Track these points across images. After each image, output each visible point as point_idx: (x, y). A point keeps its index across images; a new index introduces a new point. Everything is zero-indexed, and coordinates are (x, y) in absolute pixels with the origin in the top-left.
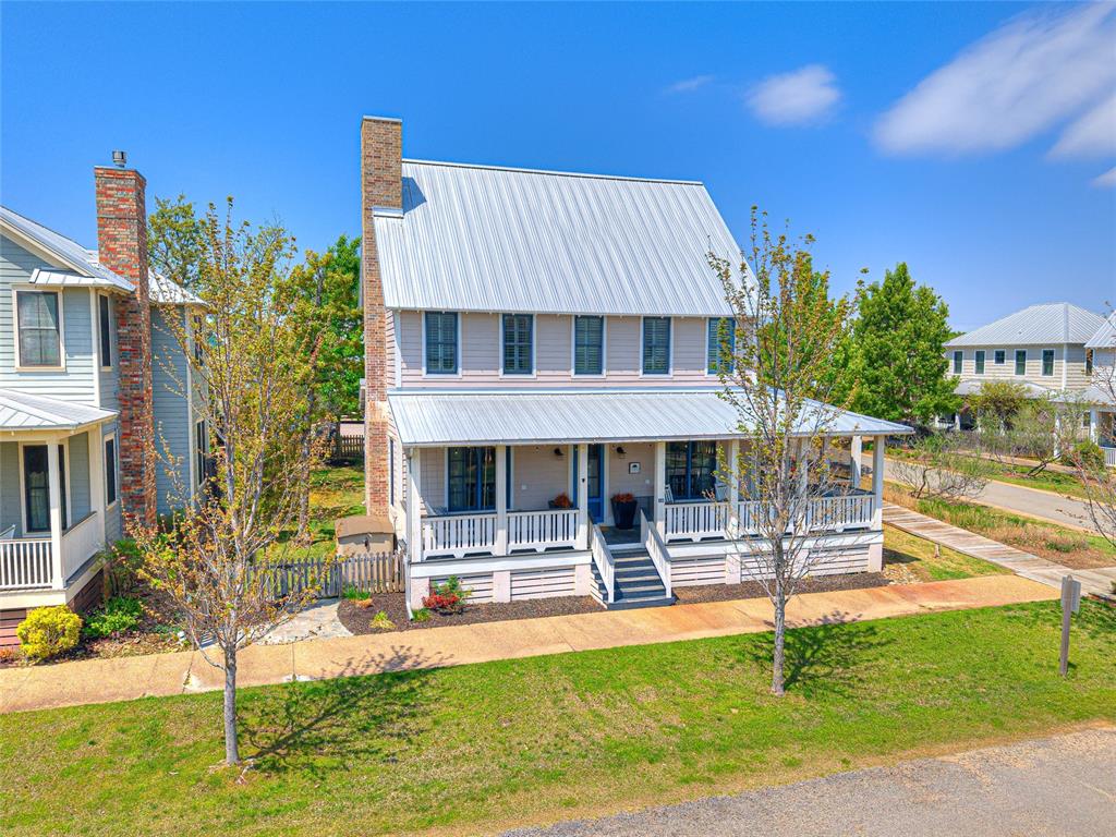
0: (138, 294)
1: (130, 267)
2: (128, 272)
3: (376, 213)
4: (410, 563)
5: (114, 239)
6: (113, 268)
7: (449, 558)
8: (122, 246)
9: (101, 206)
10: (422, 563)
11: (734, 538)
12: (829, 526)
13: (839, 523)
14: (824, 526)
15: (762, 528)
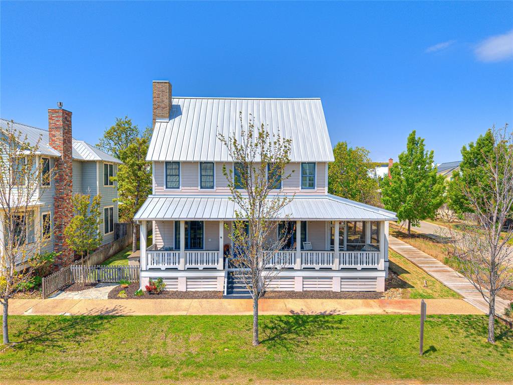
0: (62, 157)
1: (59, 147)
2: (59, 149)
3: (157, 121)
4: (141, 271)
5: (54, 136)
6: (54, 147)
7: (159, 270)
8: (57, 139)
9: (50, 123)
10: (146, 271)
11: (299, 269)
12: (353, 266)
13: (359, 265)
14: (350, 266)
15: (314, 265)
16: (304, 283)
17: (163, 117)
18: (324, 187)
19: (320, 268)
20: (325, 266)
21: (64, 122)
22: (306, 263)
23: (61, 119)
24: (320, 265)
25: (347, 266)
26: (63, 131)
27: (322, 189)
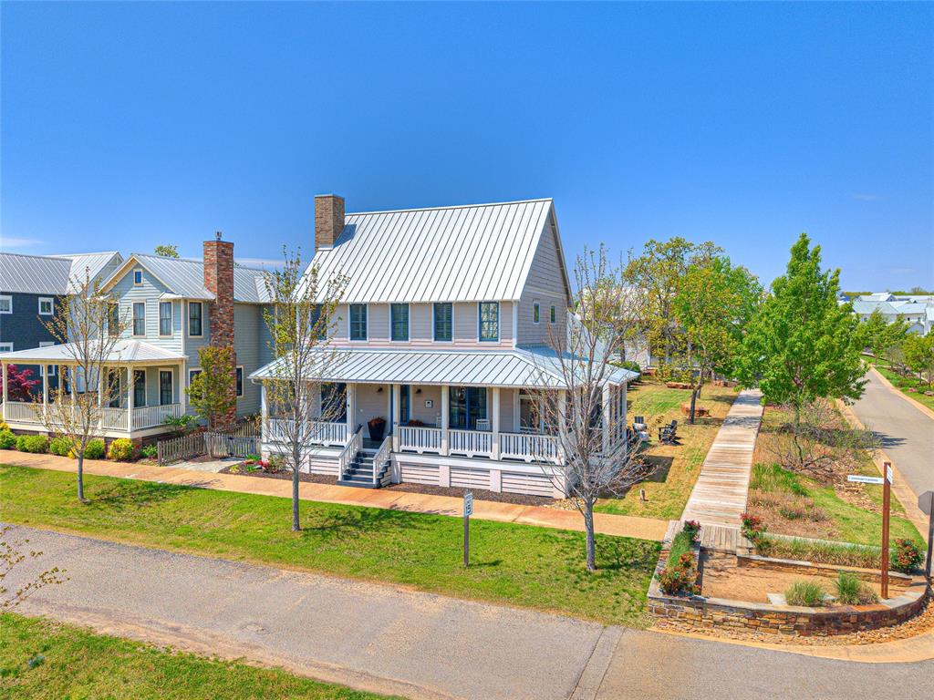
0: (217, 301)
4: (262, 443)
5: (209, 274)
6: (207, 289)
7: (280, 443)
8: (211, 278)
9: (205, 259)
11: (445, 454)
12: (520, 456)
13: (528, 455)
14: (516, 456)
15: (467, 450)
16: (453, 475)
17: (326, 244)
18: (511, 339)
19: (474, 456)
20: (481, 453)
21: (219, 257)
22: (456, 447)
23: (215, 253)
24: (474, 450)
25: (512, 455)
26: (218, 268)
27: (508, 341)
